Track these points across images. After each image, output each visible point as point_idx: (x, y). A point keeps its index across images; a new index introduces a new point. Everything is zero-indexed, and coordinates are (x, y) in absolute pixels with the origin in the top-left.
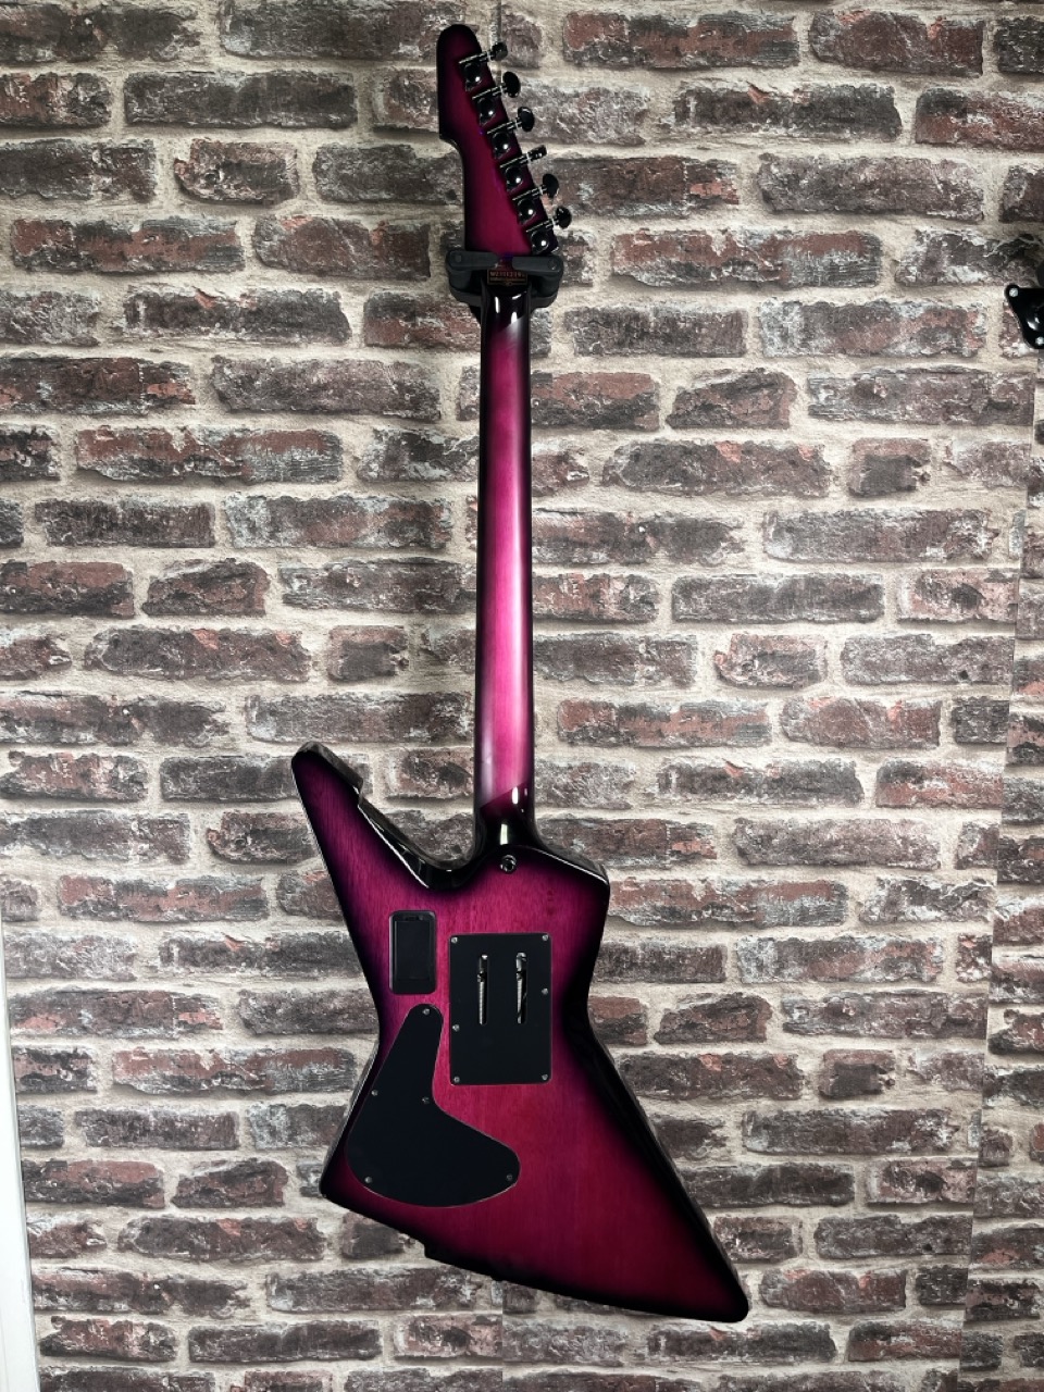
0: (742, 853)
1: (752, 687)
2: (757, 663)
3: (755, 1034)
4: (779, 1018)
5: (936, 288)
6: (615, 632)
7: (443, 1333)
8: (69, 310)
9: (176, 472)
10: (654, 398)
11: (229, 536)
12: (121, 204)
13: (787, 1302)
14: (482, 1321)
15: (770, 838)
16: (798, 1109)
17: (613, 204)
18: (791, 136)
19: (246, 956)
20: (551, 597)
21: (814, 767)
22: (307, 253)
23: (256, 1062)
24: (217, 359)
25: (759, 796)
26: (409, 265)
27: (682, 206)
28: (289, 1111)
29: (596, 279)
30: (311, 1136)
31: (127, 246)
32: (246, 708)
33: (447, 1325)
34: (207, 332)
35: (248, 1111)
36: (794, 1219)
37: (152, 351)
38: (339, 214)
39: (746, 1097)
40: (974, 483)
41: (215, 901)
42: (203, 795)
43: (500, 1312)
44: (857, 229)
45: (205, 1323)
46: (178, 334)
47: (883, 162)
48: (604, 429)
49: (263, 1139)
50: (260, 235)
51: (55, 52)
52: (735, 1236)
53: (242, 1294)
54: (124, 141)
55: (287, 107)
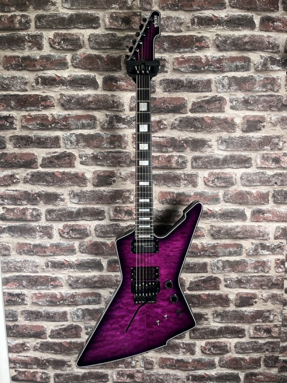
0: (212, 235)
1: (215, 187)
2: (216, 180)
3: (216, 288)
4: (223, 283)
5: (267, 72)
6: (175, 171)
7: (127, 375)
8: (19, 81)
9: (50, 126)
10: (186, 104)
11: (64, 145)
12: (34, 51)
13: (226, 366)
14: (138, 371)
15: (220, 231)
16: (229, 310)
17: (174, 49)
18: (224, 29)
19: (70, 266)
20: (157, 161)
21: (233, 210)
22: (86, 64)
23: (73, 296)
24: (61, 94)
25: (217, 219)
26: (115, 67)
27: (193, 49)
28: (82, 310)
29: (169, 70)
30: (89, 317)
31: (36, 63)
32: (69, 194)
33: (128, 373)
34: (58, 87)
35: (71, 310)
36: (228, 342)
37: (43, 92)
38: (96, 52)
39: (214, 306)
40: (278, 128)
41: (61, 250)
42: (58, 219)
43: (143, 369)
44: (243, 55)
45: (58, 372)
46: (50, 87)
47: (251, 36)
48: (171, 113)
49: (75, 318)
50: (73, 59)
51: (15, 8)
52: (211, 347)
53: (69, 363)
54: (35, 33)
55: (81, 23)
